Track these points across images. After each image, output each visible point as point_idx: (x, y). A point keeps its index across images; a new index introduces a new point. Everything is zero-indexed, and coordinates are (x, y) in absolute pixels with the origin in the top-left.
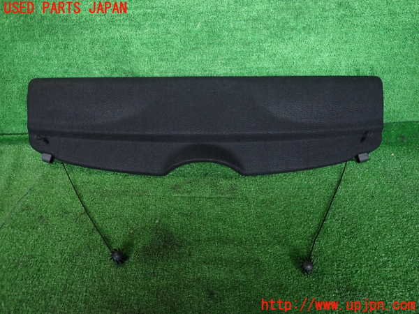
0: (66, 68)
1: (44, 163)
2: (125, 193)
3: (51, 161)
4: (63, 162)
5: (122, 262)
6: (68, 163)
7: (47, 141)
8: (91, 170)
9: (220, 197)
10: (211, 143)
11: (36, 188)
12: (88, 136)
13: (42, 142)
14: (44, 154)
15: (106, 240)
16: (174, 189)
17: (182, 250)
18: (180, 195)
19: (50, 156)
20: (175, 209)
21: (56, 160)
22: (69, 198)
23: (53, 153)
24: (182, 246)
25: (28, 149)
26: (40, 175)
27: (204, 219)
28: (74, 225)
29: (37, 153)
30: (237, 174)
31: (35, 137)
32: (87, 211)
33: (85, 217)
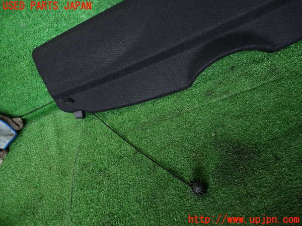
0: (56, 25)
1: (79, 120)
2: (163, 118)
3: (84, 116)
4: (93, 113)
5: (205, 192)
6: (98, 112)
7: (72, 100)
8: (121, 110)
9: (264, 84)
10: (228, 32)
11: (83, 144)
12: (105, 80)
13: (68, 103)
14: (75, 113)
15: (172, 172)
16: (208, 95)
17: (264, 156)
18: (219, 99)
19: (81, 112)
20: (224, 115)
21: (86, 113)
22: (115, 143)
23: (82, 108)
24: (259, 152)
25: (61, 113)
26: (80, 132)
27: (264, 113)
28: (134, 167)
29: (69, 114)
30: (266, 54)
31: (61, 100)
32: (138, 150)
33: (139, 155)
